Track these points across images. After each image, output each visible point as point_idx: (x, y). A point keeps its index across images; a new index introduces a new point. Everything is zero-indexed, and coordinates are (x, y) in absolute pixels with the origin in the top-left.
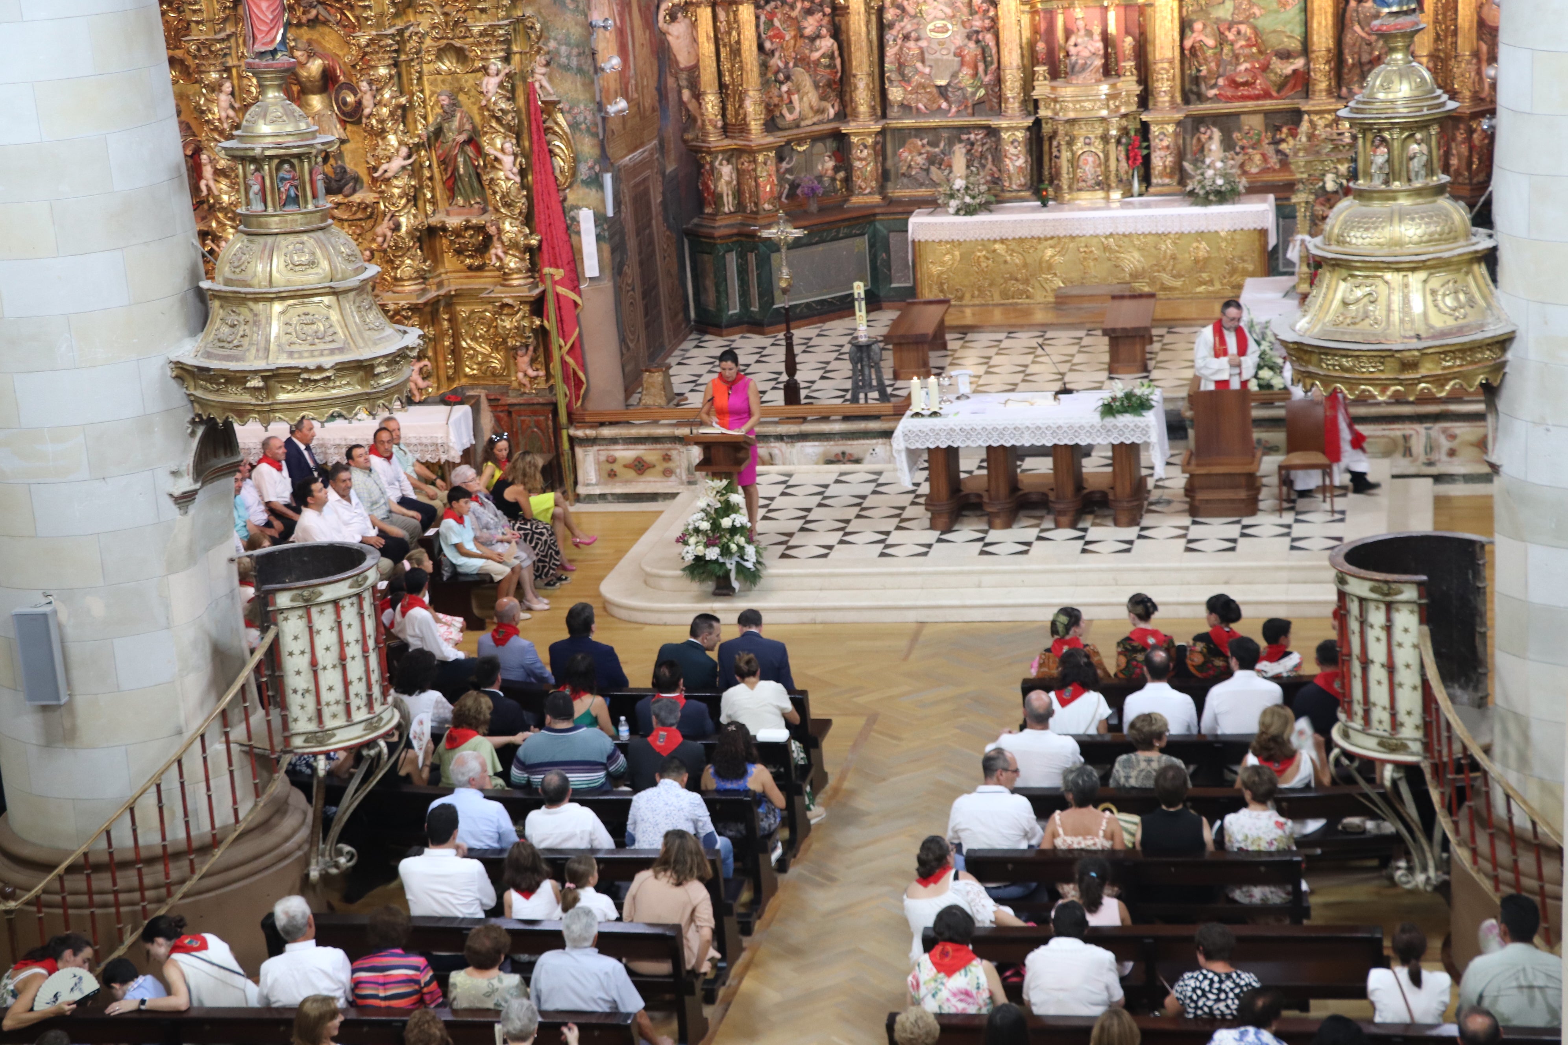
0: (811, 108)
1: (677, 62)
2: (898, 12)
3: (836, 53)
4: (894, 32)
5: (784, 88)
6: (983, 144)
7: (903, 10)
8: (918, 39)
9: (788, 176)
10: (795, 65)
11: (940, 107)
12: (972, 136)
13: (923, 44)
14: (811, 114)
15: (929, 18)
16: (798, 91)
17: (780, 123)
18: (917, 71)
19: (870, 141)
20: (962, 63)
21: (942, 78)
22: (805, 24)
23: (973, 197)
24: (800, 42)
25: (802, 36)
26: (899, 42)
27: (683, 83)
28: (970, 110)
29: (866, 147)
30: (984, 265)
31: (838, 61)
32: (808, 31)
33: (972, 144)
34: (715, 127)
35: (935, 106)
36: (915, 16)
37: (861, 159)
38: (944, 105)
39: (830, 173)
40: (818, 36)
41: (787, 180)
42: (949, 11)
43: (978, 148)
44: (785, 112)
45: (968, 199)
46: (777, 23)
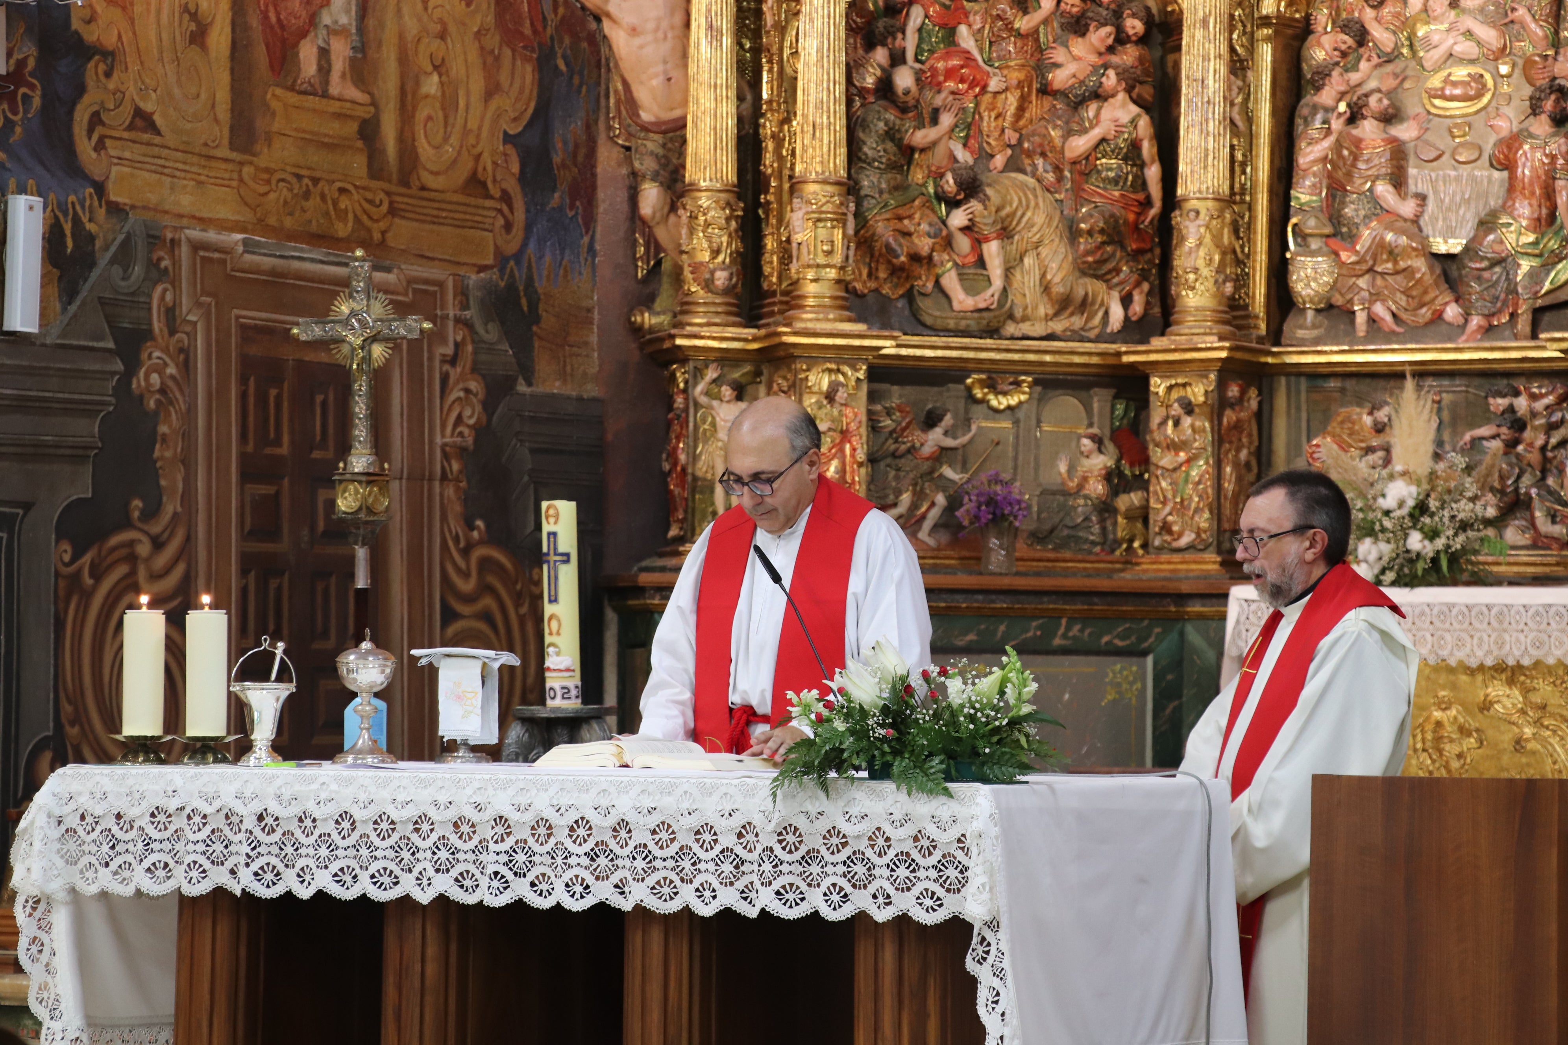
0: (1046, 288)
1: (631, 103)
2: (1346, 41)
3: (1148, 149)
4: (1326, 96)
5: (958, 218)
6: (1551, 427)
7: (1362, 37)
8: (1389, 118)
9: (948, 472)
10: (1013, 165)
11: (1438, 316)
12: (1522, 403)
13: (1405, 132)
14: (1043, 309)
15: (1430, 58)
16: (1005, 233)
17: (929, 309)
18: (1377, 209)
19: (1198, 392)
20: (1512, 188)
21: (1449, 233)
22: (1059, 55)
23: (1432, 535)
24: (1037, 108)
25: (1045, 90)
26: (1337, 125)
27: (646, 164)
28: (1523, 324)
29: (1189, 408)
30: (1451, 749)
31: (1153, 173)
32: (1060, 78)
33: (1519, 425)
34: (708, 285)
35: (1425, 313)
36: (1389, 58)
37: (1174, 447)
38: (1452, 312)
39: (1097, 488)
40: (1098, 95)
41: (943, 484)
42: (1489, 35)
43: (1534, 437)
44: (951, 281)
45: (1415, 541)
46: (965, 37)
